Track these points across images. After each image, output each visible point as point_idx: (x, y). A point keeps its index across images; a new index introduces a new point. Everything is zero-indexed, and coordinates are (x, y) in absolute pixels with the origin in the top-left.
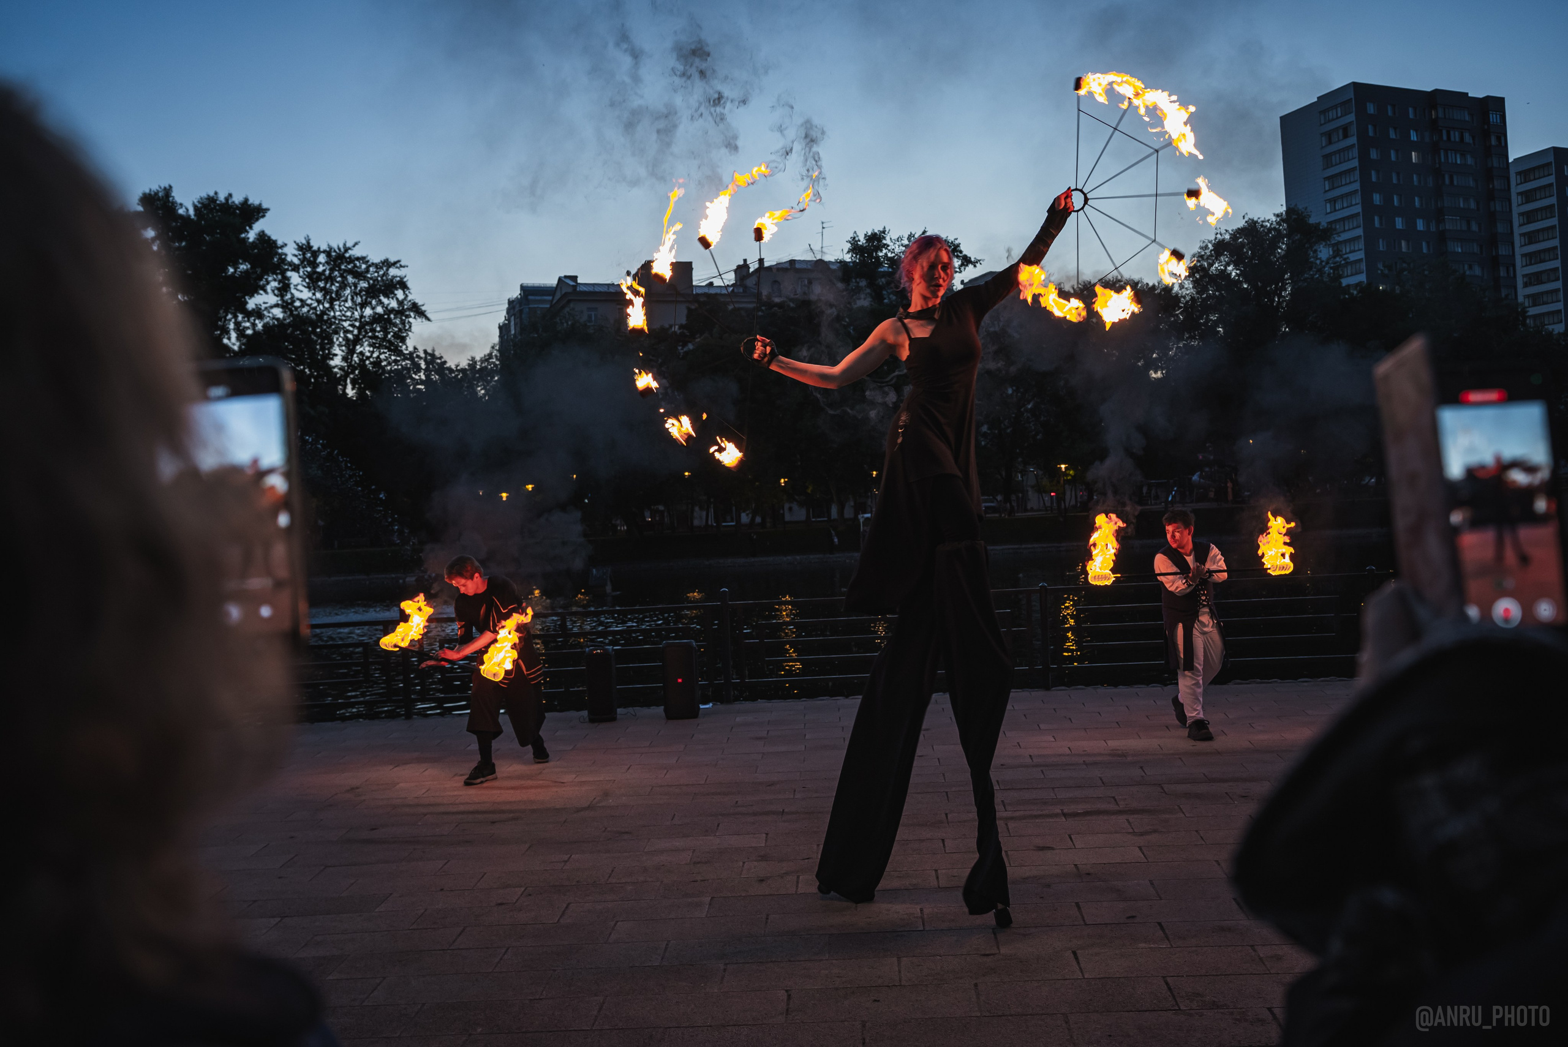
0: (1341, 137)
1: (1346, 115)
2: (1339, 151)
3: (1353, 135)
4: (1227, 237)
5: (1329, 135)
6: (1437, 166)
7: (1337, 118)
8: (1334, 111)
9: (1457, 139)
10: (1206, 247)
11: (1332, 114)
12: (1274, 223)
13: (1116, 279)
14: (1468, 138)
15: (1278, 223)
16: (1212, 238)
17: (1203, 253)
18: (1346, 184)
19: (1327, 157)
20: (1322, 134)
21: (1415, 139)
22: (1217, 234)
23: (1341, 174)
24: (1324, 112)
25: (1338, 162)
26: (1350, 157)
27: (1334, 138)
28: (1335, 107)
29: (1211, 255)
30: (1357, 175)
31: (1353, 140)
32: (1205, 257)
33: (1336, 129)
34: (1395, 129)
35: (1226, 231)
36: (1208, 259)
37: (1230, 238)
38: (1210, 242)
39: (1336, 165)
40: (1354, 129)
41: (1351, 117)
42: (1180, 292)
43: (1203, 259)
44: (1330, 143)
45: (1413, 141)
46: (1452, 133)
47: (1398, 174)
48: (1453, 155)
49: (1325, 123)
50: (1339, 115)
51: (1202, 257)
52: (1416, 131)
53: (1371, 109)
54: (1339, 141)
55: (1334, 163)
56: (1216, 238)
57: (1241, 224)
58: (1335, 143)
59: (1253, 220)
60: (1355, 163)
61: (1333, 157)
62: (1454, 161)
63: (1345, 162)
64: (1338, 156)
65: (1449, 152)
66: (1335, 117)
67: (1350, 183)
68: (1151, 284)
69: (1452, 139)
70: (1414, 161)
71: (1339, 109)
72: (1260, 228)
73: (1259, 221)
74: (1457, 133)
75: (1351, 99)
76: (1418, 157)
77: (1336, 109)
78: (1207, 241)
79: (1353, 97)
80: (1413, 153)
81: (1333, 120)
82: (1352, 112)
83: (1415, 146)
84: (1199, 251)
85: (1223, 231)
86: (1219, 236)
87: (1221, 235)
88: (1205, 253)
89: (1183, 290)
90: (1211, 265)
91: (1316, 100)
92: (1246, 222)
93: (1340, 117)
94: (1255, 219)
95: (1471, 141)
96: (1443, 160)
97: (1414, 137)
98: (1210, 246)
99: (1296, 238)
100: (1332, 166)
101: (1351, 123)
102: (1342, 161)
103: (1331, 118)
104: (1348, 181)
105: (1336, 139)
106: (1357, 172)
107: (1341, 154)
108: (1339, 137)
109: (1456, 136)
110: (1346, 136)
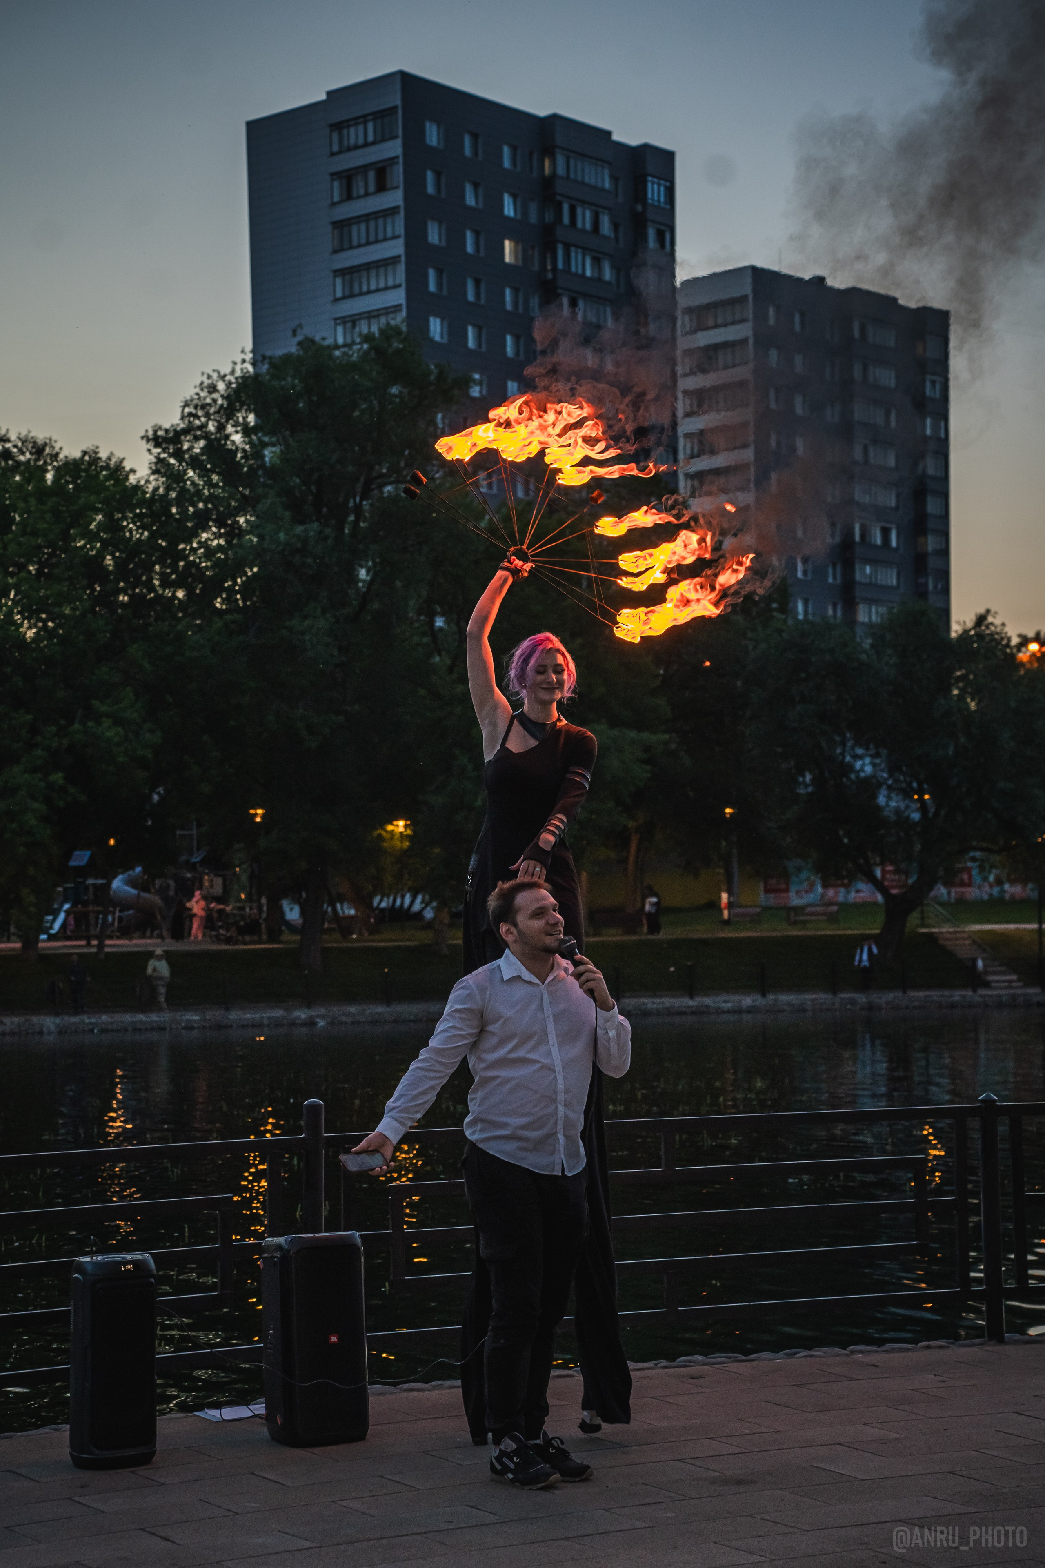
0: (372, 188)
1: (383, 140)
2: (367, 218)
3: (397, 187)
5: (347, 178)
6: (550, 276)
7: (366, 145)
8: (361, 128)
9: (588, 226)
11: (354, 135)
14: (606, 227)
18: (378, 290)
19: (342, 226)
20: (335, 175)
21: (512, 214)
23: (368, 267)
24: (338, 127)
25: (363, 241)
26: (389, 234)
27: (359, 188)
28: (362, 119)
29: (222, 407)
30: (400, 274)
31: (395, 198)
33: (364, 169)
34: (476, 185)
39: (360, 246)
40: (398, 173)
41: (394, 148)
44: (349, 196)
45: (508, 218)
46: (579, 211)
47: (477, 282)
48: (580, 257)
49: (340, 152)
50: (370, 138)
51: (204, 407)
52: (514, 196)
53: (432, 135)
54: (367, 194)
55: (355, 242)
58: (359, 197)
60: (397, 248)
61: (354, 229)
62: (580, 271)
63: (377, 241)
64: (363, 226)
65: (573, 249)
66: (361, 141)
67: (386, 288)
69: (579, 225)
70: (508, 259)
71: (370, 126)
74: (588, 214)
75: (396, 107)
76: (515, 252)
77: (365, 123)
79: (398, 102)
80: (507, 243)
81: (357, 147)
82: (396, 137)
83: (511, 228)
88: (213, 401)
91: (323, 97)
93: (374, 143)
95: (612, 235)
96: (560, 265)
97: (509, 209)
100: (351, 248)
101: (393, 160)
102: (372, 238)
103: (352, 141)
104: (382, 285)
105: (362, 192)
106: (402, 267)
107: (372, 224)
108: (366, 186)
109: (585, 218)
110: (382, 187)
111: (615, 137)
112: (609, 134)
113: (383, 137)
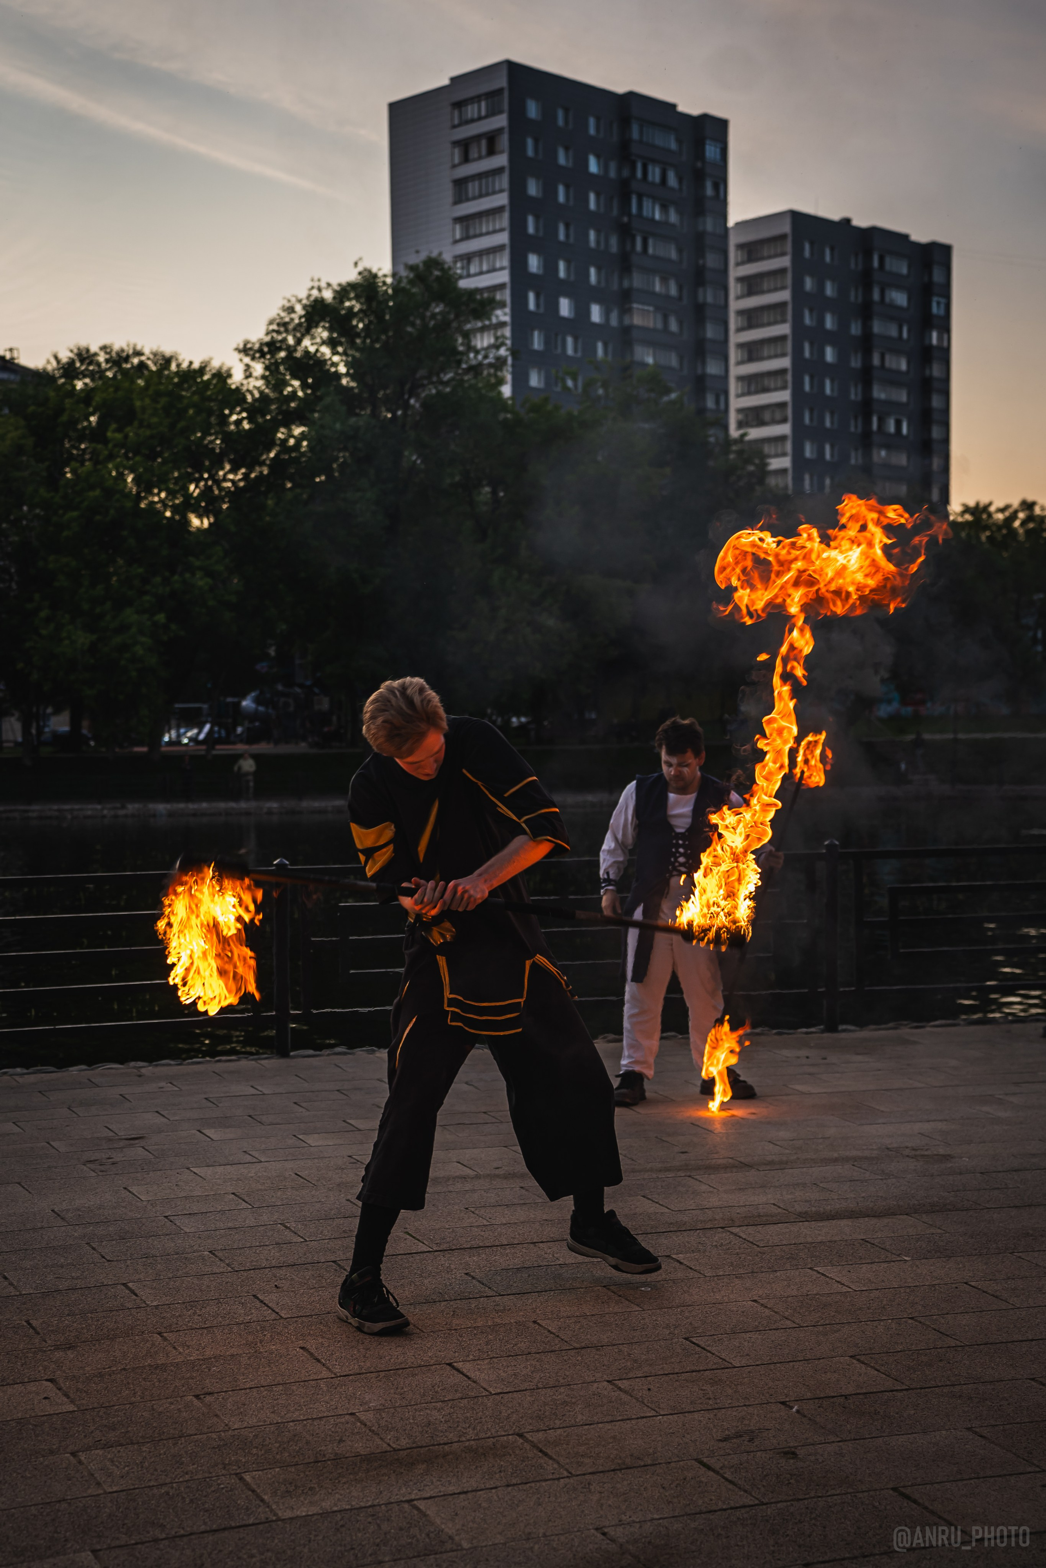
0: (484, 151)
1: (493, 115)
2: (480, 176)
3: (503, 151)
4: (328, 295)
5: (465, 146)
6: (626, 220)
7: (480, 118)
8: (476, 106)
9: (658, 180)
10: (291, 310)
11: (471, 111)
12: (405, 281)
13: (134, 349)
14: (673, 179)
15: (411, 282)
16: (303, 295)
17: (287, 320)
18: (488, 233)
19: (460, 184)
20: (456, 143)
21: (596, 171)
22: (312, 288)
23: (480, 215)
24: (459, 105)
25: (477, 193)
27: (474, 153)
28: (477, 99)
29: (300, 324)
30: (504, 220)
31: (501, 160)
32: (291, 327)
33: (478, 138)
34: (567, 149)
35: (329, 285)
36: (295, 329)
37: (334, 298)
38: (300, 301)
39: (473, 199)
40: (504, 141)
41: (501, 121)
42: (245, 382)
43: (287, 331)
44: (466, 159)
45: (593, 175)
46: (651, 167)
47: (567, 226)
48: (650, 204)
49: (460, 125)
50: (483, 113)
51: (285, 325)
52: (598, 157)
53: (533, 110)
54: (480, 158)
55: (470, 195)
56: (309, 296)
57: (351, 276)
58: (475, 160)
59: (370, 271)
60: (502, 199)
61: (470, 185)
62: (651, 216)
63: (488, 194)
64: (476, 183)
65: (645, 198)
66: (476, 116)
67: (495, 231)
68: (196, 365)
69: (651, 179)
70: (592, 207)
71: (483, 104)
72: (382, 287)
73: (380, 274)
74: (657, 169)
75: (503, 89)
76: (598, 202)
77: (480, 101)
78: (293, 300)
79: (505, 85)
80: (592, 195)
81: (473, 121)
82: (503, 112)
83: (595, 183)
84: (283, 314)
85: (323, 284)
86: (315, 293)
87: (320, 289)
88: (292, 320)
89: (250, 380)
90: (299, 342)
91: (448, 81)
92: (360, 273)
93: (486, 117)
94: (374, 270)
95: (678, 186)
96: (635, 212)
97: (593, 166)
98: (299, 308)
99: (437, 310)
100: (468, 200)
101: (500, 131)
102: (484, 192)
103: (469, 116)
104: (491, 229)
105: (476, 155)
106: (506, 215)
107: (484, 181)
108: (480, 151)
109: (655, 173)
110: (492, 151)
111: (681, 108)
112: (673, 106)
113: (493, 112)
